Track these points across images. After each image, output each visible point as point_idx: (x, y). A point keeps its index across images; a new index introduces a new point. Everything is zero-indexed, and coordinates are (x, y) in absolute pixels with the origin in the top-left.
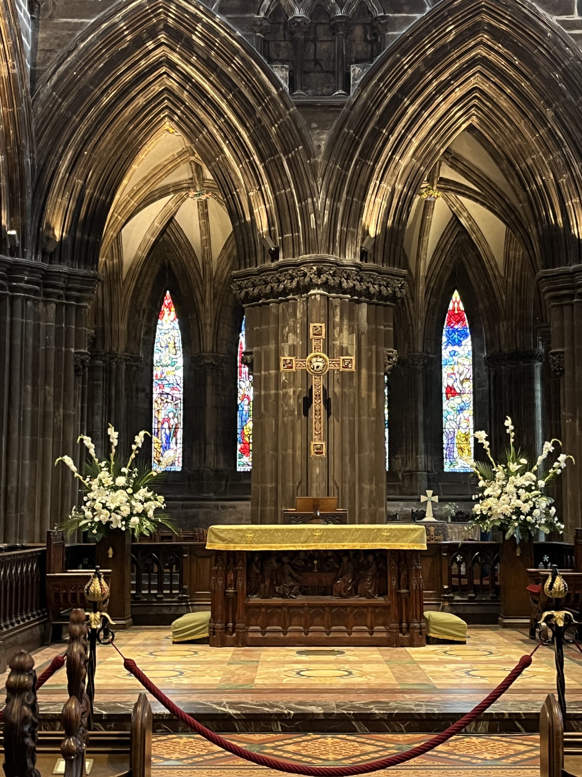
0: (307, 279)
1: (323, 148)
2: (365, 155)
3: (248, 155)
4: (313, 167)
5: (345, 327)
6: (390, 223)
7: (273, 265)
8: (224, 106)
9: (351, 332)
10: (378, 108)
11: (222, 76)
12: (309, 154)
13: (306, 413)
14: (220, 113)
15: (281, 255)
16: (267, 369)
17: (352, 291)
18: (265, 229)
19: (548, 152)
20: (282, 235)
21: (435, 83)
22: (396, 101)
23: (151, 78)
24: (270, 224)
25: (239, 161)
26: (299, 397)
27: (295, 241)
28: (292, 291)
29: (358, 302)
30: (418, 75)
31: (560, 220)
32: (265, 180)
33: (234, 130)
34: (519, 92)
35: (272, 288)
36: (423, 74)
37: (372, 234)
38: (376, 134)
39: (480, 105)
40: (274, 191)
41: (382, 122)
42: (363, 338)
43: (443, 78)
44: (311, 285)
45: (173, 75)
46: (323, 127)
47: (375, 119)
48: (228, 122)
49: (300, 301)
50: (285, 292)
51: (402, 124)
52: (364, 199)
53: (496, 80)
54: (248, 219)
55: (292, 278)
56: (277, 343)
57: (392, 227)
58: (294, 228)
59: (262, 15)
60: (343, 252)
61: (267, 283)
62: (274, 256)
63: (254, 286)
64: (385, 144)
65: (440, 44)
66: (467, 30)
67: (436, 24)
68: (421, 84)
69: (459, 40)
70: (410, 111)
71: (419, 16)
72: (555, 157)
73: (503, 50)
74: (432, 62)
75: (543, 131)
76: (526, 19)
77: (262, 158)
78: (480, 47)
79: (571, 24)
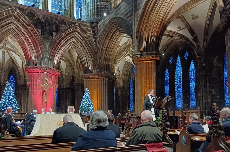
1: (48, 46)
2: (55, 49)
3: (31, 45)
4: (46, 49)
6: (58, 62)
7: (36, 66)
8: (26, 34)
10: (58, 41)
11: (26, 28)
12: (45, 47)
15: (38, 65)
16: (33, 86)
18: (34, 59)
20: (38, 61)
22: (61, 41)
23: (9, 25)
25: (28, 46)
27: (41, 63)
29: (52, 76)
31: (87, 66)
32: (34, 50)
33: (28, 39)
34: (81, 44)
37: (55, 63)
38: (57, 46)
40: (36, 53)
42: (53, 82)
44: (45, 71)
45: (14, 26)
46: (48, 42)
47: (57, 43)
49: (42, 74)
51: (62, 45)
52: (54, 57)
54: (30, 57)
55: (40, 69)
56: (36, 82)
58: (41, 60)
59: (36, 19)
60: (50, 66)
63: (31, 70)
64: (58, 48)
65: (69, 32)
66: (74, 31)
67: (69, 29)
68: (65, 38)
69: (72, 32)
70: (63, 43)
71: (66, 26)
72: (87, 55)
73: (79, 36)
74: (67, 35)
75: (85, 51)
76: (84, 31)
77: (34, 46)
78: (75, 34)
79: (91, 34)
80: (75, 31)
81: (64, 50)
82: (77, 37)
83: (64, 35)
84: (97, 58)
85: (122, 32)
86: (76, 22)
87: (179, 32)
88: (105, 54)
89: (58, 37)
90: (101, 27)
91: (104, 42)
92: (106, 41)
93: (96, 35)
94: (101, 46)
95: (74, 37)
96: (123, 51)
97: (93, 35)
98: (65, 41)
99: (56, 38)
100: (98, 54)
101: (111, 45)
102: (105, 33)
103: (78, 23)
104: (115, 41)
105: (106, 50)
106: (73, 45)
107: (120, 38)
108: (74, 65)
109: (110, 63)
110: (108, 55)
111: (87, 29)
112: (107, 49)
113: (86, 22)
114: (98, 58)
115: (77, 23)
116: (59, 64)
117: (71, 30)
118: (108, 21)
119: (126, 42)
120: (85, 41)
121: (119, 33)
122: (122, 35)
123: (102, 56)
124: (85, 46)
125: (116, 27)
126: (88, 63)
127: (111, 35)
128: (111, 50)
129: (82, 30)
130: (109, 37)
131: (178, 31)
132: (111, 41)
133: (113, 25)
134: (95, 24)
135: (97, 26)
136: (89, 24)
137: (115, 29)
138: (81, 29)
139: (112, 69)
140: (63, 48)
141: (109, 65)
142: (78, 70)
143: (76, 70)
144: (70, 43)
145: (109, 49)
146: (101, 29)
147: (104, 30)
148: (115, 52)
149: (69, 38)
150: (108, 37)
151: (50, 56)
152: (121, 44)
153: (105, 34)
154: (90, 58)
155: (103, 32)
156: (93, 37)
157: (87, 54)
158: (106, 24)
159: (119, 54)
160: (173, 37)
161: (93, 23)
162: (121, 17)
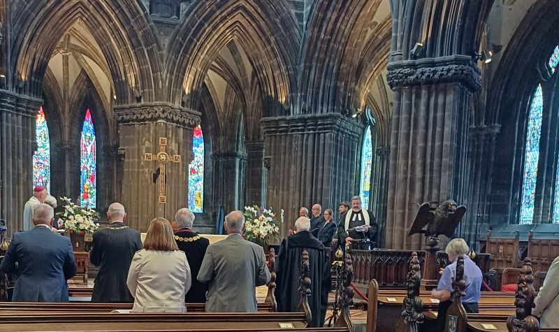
0: (157, 114)
1: (166, 46)
2: (185, 52)
3: (125, 44)
4: (162, 56)
5: (174, 140)
6: (194, 88)
7: (139, 105)
8: (113, 16)
9: (176, 143)
10: (193, 27)
12: (160, 49)
13: (155, 182)
14: (111, 20)
15: (142, 100)
16: (133, 158)
17: (178, 122)
18: (134, 85)
19: (270, 59)
20: (143, 89)
21: (220, 16)
22: (201, 25)
24: (136, 83)
25: (119, 47)
26: (151, 173)
27: (150, 94)
28: (148, 120)
29: (179, 127)
30: (213, 12)
31: (273, 93)
32: (134, 59)
33: (118, 30)
34: (259, 26)
35: (137, 117)
36: (214, 12)
37: (187, 93)
38: (191, 41)
39: (239, 30)
40: (139, 65)
41: (194, 35)
42: (181, 146)
43: (223, 15)
44: (159, 117)
46: (167, 34)
47: (191, 33)
48: (114, 25)
49: (152, 125)
50: (144, 120)
51: (203, 37)
52: (184, 75)
53: (248, 18)
54: (124, 78)
55: (149, 113)
56: (139, 145)
57: (195, 90)
58: (150, 87)
60: (174, 102)
61: (134, 114)
62: (139, 100)
63: (127, 115)
64: (194, 47)
68: (214, 17)
70: (207, 30)
72: (274, 61)
77: (133, 48)
82: (248, 7)
83: (211, 7)
89: (193, 15)
91: (324, 18)
92: (329, 15)
94: (314, 31)
95: (238, 8)
98: (212, 25)
99: (187, 20)
104: (356, 13)
106: (235, 33)
112: (332, 37)
116: (196, 95)
120: (270, 19)
124: (268, 34)
128: (344, 41)
130: (338, 3)
132: (343, 15)
140: (208, 47)
144: (227, 28)
151: (172, 73)
156: (294, 2)
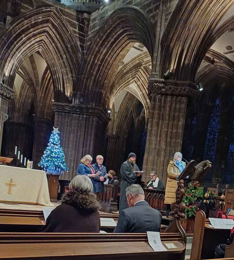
19: (62, 68)
22: (20, 34)
30: (28, 29)
37: (6, 75)
41: (15, 39)
47: (13, 37)
53: (50, 40)
57: (12, 75)
64: (14, 47)
65: (37, 21)
66: (45, 20)
67: (37, 14)
68: (29, 32)
69: (42, 22)
70: (24, 39)
71: (32, 8)
72: (64, 70)
73: (55, 32)
74: (33, 26)
75: (61, 61)
76: (63, 24)
78: (48, 27)
79: (75, 32)
80: (47, 21)
81: (23, 54)
82: (51, 32)
83: (28, 25)
84: (82, 79)
85: (132, 38)
86: (51, 4)
87: (228, 56)
88: (97, 74)
89: (16, 26)
90: (96, 21)
91: (98, 51)
92: (102, 50)
93: (84, 36)
94: (91, 57)
95: (44, 32)
96: (127, 73)
97: (79, 34)
98: (27, 37)
99: (11, 28)
100: (84, 72)
101: (109, 59)
102: (102, 35)
103: (56, 6)
104: (118, 52)
105: (100, 65)
106: (41, 47)
107: (127, 48)
108: (38, 85)
109: (104, 90)
110: (102, 75)
111: (69, 22)
112: (101, 63)
113: (69, 8)
114: (84, 78)
115: (53, 6)
116: (12, 78)
117: (40, 18)
118: (110, 13)
119: (135, 58)
120: (64, 44)
121: (126, 38)
122: (131, 43)
123: (92, 76)
124: (62, 53)
125: (123, 28)
126: (65, 85)
127: (112, 40)
128: (108, 67)
129: (61, 22)
130: (108, 44)
131: (226, 53)
132: (110, 52)
133: (118, 21)
134: (85, 15)
135: (89, 20)
136: (75, 12)
137: (121, 31)
138: (59, 18)
139: (106, 103)
140: (23, 50)
141: (101, 94)
142: (43, 95)
143: (40, 94)
144: (36, 42)
145: (105, 66)
146: (94, 26)
147: (101, 29)
148: (114, 72)
149: (35, 32)
150: (106, 43)
152: (126, 60)
153: (102, 37)
154: (70, 75)
155: (98, 32)
156: (79, 38)
157: (65, 67)
158: (106, 18)
159: (120, 77)
160: (215, 64)
161: (82, 12)
162: (136, 10)
